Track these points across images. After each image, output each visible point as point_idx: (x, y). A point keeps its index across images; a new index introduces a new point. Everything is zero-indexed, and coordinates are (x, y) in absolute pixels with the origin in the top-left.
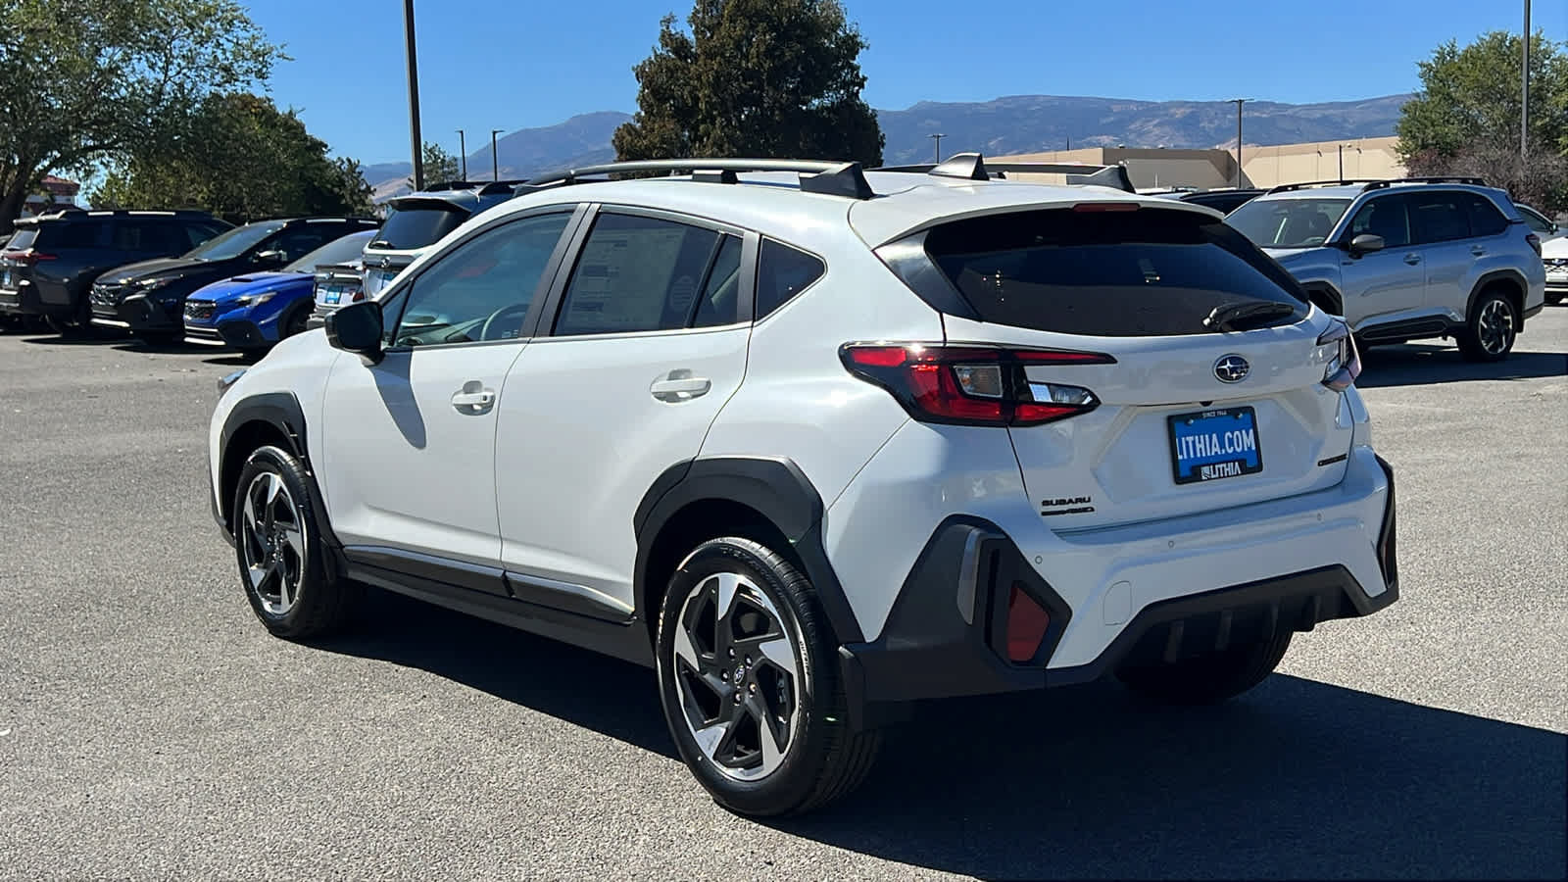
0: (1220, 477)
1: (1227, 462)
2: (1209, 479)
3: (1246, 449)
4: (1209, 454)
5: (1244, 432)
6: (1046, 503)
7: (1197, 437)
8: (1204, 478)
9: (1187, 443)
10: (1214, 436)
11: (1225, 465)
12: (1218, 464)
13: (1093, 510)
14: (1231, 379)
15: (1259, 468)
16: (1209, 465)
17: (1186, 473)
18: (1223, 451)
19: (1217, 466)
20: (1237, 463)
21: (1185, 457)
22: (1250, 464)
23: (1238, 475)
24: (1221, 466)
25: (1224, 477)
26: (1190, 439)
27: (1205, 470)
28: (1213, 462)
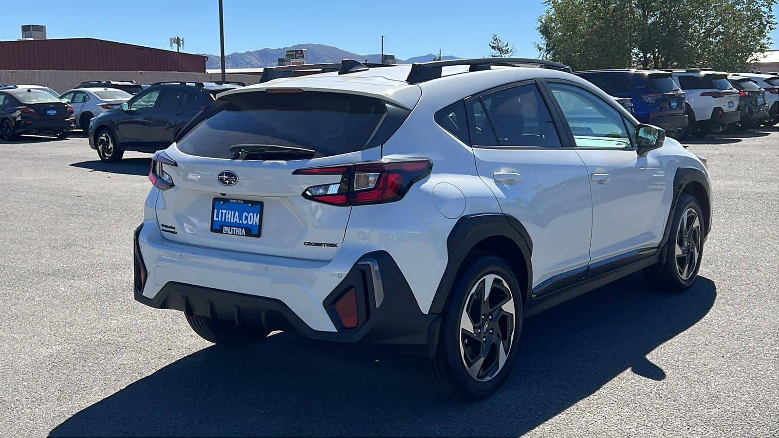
0: (233, 234)
1: (238, 228)
2: (227, 233)
3: (254, 224)
4: (232, 221)
5: (255, 214)
6: (163, 225)
7: (228, 211)
8: (224, 232)
9: (222, 213)
10: (237, 213)
11: (237, 229)
12: (233, 227)
13: (176, 233)
14: (226, 183)
15: (258, 235)
16: (228, 227)
17: (217, 228)
18: (241, 222)
19: (232, 228)
20: (243, 229)
21: (220, 220)
22: (254, 232)
23: (243, 235)
24: (234, 228)
25: (235, 235)
26: (224, 211)
27: (225, 228)
28: (231, 225)
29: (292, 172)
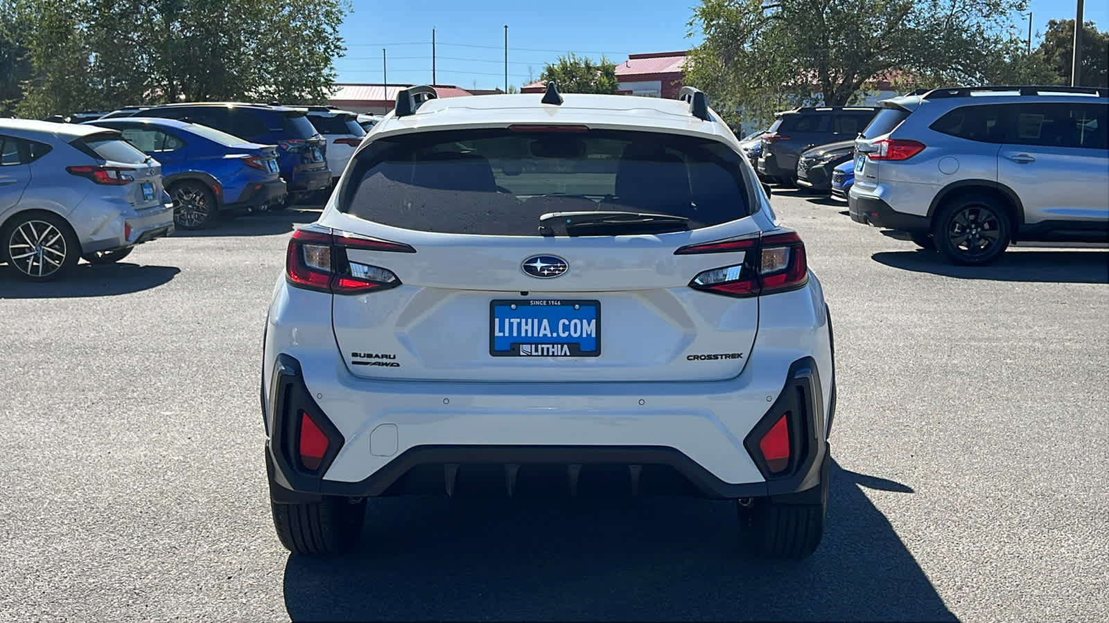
0: (542, 355)
1: (553, 344)
2: (528, 356)
3: (584, 335)
4: (536, 335)
5: (585, 321)
6: (355, 355)
7: (524, 320)
8: (522, 353)
9: (511, 324)
10: (545, 322)
11: (550, 346)
12: (541, 344)
13: (398, 365)
14: (544, 275)
15: (596, 352)
16: (531, 344)
17: (505, 348)
18: (555, 335)
19: (539, 346)
20: (565, 346)
21: (507, 335)
22: (589, 348)
23: (565, 355)
24: (545, 346)
25: (548, 355)
26: (515, 321)
27: (526, 348)
28: (535, 342)
29: (674, 251)
